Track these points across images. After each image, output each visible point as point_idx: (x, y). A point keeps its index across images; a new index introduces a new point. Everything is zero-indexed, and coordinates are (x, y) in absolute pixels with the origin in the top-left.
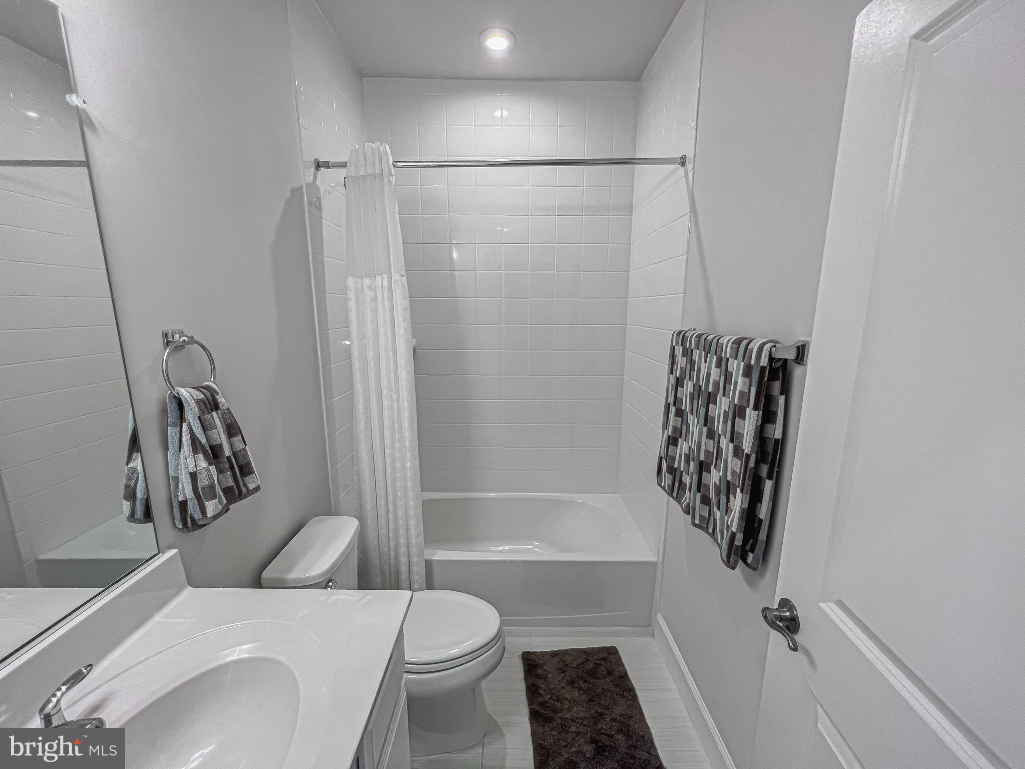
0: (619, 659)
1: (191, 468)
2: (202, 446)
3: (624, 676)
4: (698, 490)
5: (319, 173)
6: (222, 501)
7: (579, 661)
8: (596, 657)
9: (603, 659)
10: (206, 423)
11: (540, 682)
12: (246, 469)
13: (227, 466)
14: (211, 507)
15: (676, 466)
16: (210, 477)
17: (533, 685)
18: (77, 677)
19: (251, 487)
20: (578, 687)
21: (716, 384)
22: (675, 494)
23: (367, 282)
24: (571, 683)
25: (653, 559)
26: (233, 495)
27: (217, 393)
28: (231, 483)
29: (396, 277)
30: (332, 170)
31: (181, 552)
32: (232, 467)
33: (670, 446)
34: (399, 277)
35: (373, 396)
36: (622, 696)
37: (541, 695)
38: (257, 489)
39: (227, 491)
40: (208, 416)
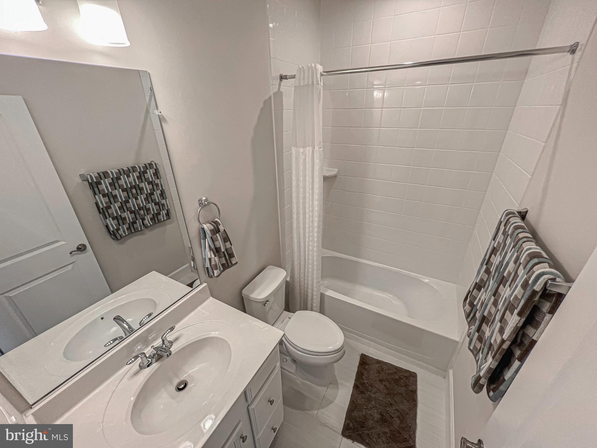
0: (416, 381)
1: (209, 256)
2: (212, 249)
3: (414, 392)
4: (477, 330)
5: (282, 82)
6: (221, 269)
7: (391, 372)
8: (401, 374)
9: (405, 376)
10: (214, 239)
11: (365, 372)
12: (231, 255)
13: (223, 255)
14: (216, 272)
15: (475, 303)
16: (215, 261)
17: (361, 372)
18: (172, 329)
19: (233, 262)
20: (384, 385)
21: (510, 274)
22: (469, 320)
23: (301, 150)
24: (381, 381)
25: (457, 339)
26: (225, 267)
27: (220, 224)
28: (224, 262)
29: (316, 148)
30: (289, 80)
31: (208, 285)
32: (225, 256)
33: (475, 289)
34: (318, 149)
35: (301, 212)
36: (408, 401)
37: (363, 378)
38: (236, 263)
39: (223, 265)
40: (215, 236)
